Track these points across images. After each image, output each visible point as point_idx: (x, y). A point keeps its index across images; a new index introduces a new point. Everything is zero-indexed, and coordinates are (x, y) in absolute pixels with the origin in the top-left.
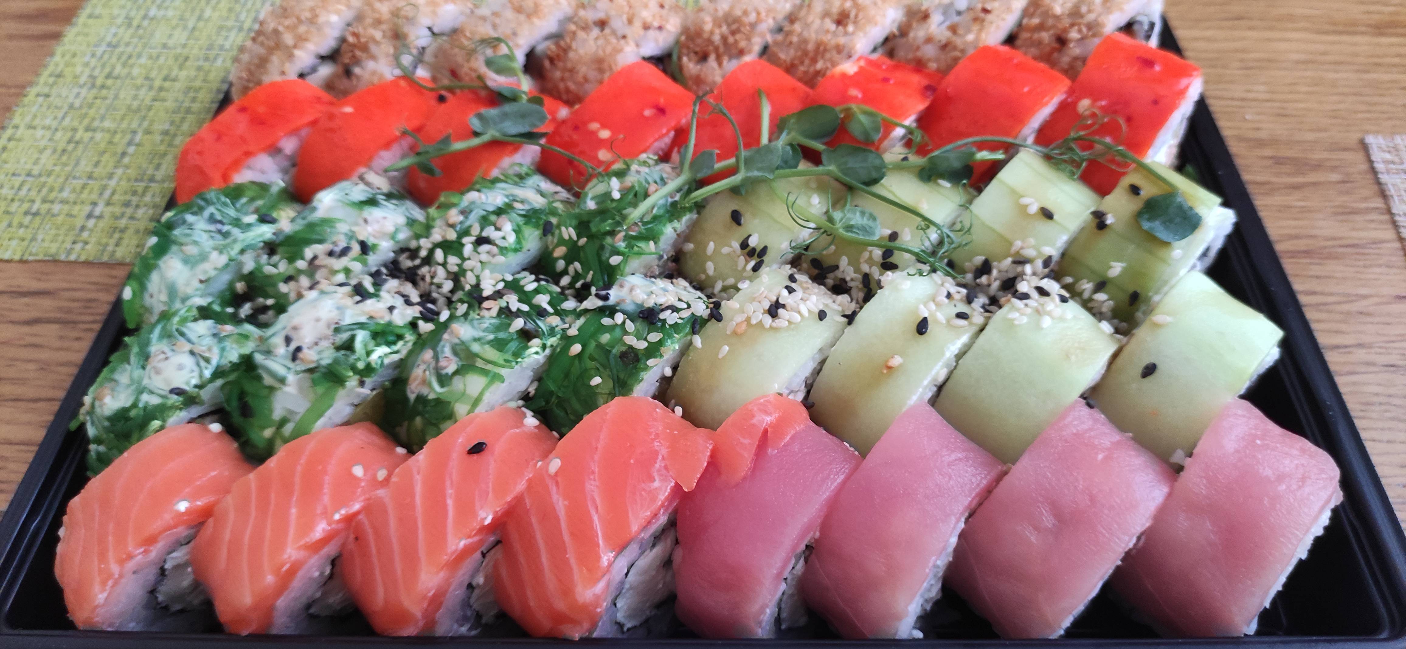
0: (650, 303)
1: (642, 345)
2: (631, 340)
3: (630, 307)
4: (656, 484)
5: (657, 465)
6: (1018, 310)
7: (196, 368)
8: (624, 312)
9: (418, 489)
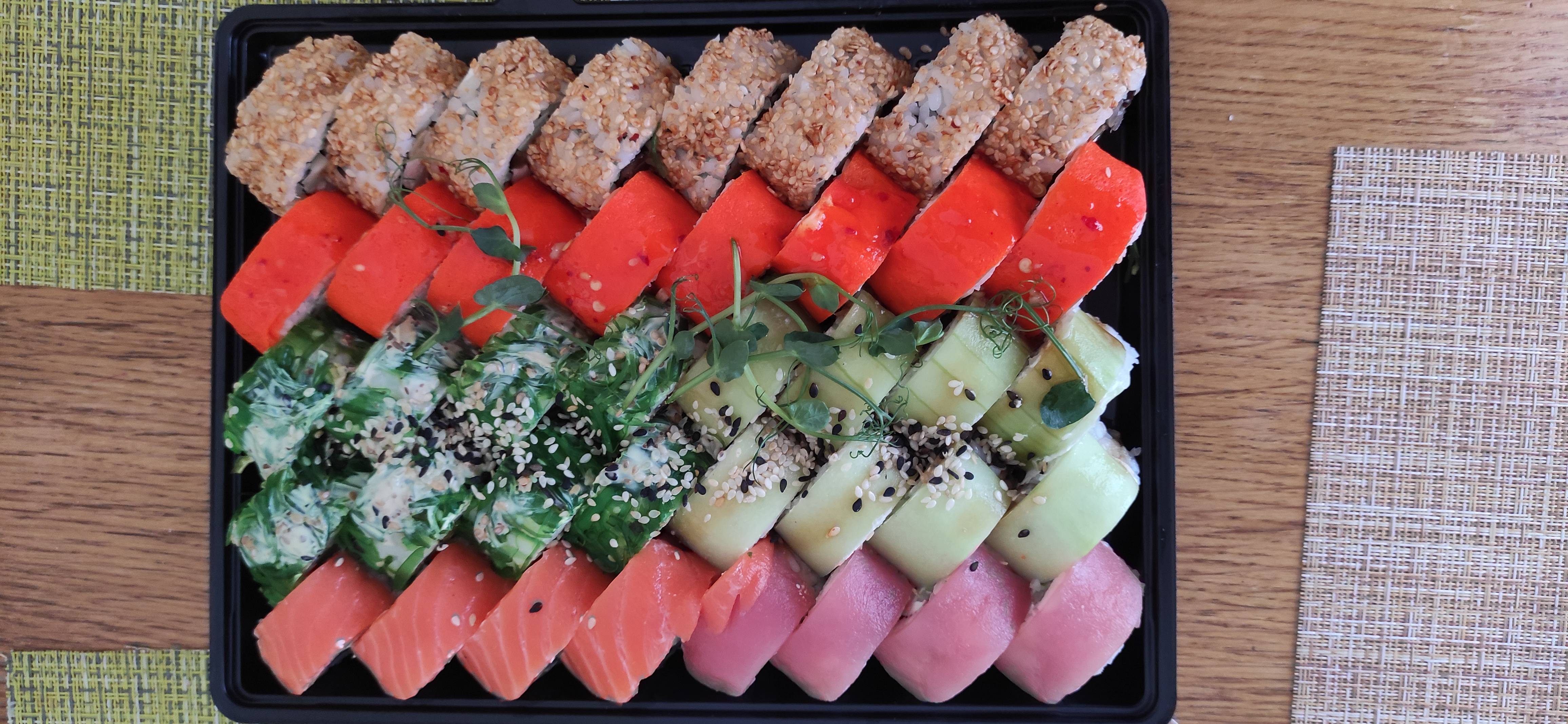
0: (648, 484)
1: (645, 520)
2: (636, 515)
3: (634, 487)
4: (663, 640)
5: (663, 625)
6: (931, 495)
7: (314, 539)
8: (630, 491)
9: (501, 638)
